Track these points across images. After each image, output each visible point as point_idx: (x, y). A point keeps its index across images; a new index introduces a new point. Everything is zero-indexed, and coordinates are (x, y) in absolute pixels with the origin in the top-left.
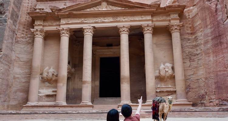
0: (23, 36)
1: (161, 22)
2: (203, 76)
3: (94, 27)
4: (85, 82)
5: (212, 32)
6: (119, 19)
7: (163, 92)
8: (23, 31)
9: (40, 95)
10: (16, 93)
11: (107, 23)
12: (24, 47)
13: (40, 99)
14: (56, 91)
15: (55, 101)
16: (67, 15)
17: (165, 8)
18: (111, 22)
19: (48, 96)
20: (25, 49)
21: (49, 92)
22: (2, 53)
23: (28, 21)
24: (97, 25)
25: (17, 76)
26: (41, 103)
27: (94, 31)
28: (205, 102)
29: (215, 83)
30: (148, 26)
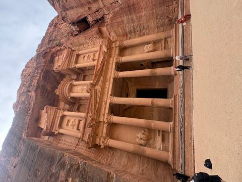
0: (105, 159)
1: (116, 51)
2: (155, 22)
3: (111, 95)
4: (153, 103)
5: (126, 15)
6: (108, 78)
7: (165, 46)
8: (102, 157)
9: (162, 148)
10: (158, 176)
11: (109, 86)
12: (116, 159)
13: (166, 149)
14: (159, 131)
15: (168, 132)
16: (97, 114)
17: (108, 49)
18: (110, 83)
19: (163, 140)
20: (117, 158)
21: (159, 139)
22: (112, 173)
23: (96, 152)
24: (110, 93)
25: (140, 172)
26: (171, 149)
27: (114, 96)
28: (174, 18)
29: (161, 6)
30: (116, 59)
